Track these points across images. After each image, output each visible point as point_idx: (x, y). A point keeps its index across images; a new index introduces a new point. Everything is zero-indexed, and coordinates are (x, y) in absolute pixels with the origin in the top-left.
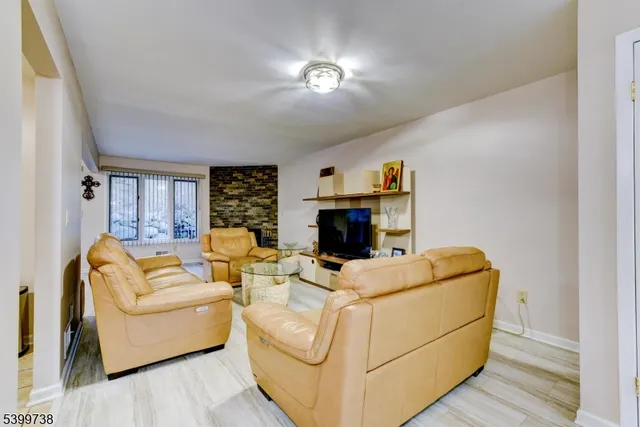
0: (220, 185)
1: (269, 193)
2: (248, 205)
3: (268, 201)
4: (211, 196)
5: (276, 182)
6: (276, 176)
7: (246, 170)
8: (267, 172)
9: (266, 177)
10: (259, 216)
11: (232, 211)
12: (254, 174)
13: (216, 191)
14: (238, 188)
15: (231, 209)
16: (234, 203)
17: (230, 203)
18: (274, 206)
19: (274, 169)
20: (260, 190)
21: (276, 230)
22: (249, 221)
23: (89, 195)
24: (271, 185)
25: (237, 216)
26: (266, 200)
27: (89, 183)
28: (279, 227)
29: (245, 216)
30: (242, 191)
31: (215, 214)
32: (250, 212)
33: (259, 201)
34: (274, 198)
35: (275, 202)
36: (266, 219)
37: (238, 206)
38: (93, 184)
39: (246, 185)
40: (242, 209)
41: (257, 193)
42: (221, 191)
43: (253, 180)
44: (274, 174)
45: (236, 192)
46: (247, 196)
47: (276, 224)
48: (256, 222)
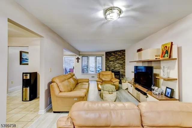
0: (108, 57)
1: (122, 59)
2: (116, 63)
3: (122, 62)
4: (106, 61)
5: (125, 55)
6: (125, 53)
7: (115, 52)
8: (122, 52)
9: (121, 54)
10: (119, 67)
11: (111, 65)
12: (118, 53)
13: (107, 59)
14: (113, 58)
15: (111, 64)
16: (112, 63)
17: (111, 63)
18: (124, 63)
19: (124, 51)
20: (119, 58)
21: (125, 72)
22: (116, 69)
23: (78, 62)
24: (123, 56)
25: (113, 67)
26: (121, 62)
27: (78, 59)
28: (126, 71)
29: (115, 67)
30: (114, 59)
31: (107, 66)
32: (116, 66)
33: (119, 62)
34: (124, 61)
35: (124, 62)
36: (121, 68)
37: (113, 64)
38: (79, 59)
39: (115, 57)
40: (114, 64)
41: (119, 59)
42: (108, 59)
43: (117, 55)
44: (124, 53)
45: (112, 59)
46: (116, 60)
47: (125, 70)
48: (118, 69)
